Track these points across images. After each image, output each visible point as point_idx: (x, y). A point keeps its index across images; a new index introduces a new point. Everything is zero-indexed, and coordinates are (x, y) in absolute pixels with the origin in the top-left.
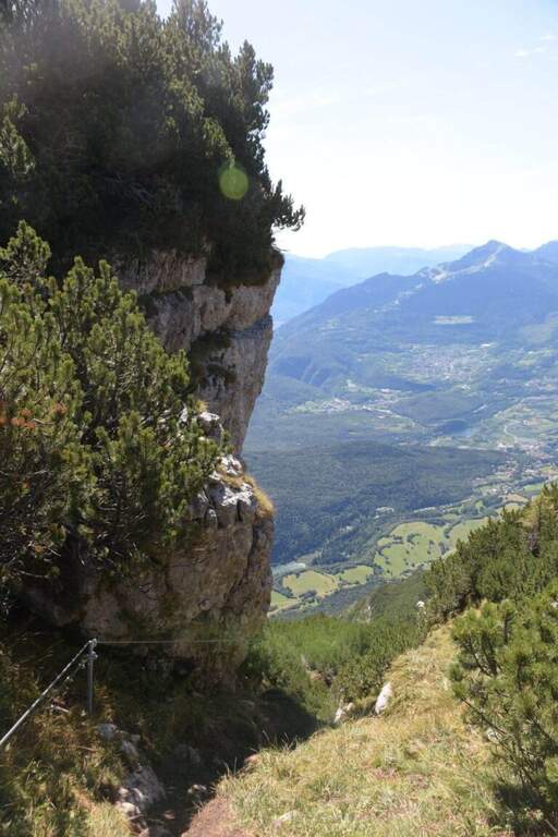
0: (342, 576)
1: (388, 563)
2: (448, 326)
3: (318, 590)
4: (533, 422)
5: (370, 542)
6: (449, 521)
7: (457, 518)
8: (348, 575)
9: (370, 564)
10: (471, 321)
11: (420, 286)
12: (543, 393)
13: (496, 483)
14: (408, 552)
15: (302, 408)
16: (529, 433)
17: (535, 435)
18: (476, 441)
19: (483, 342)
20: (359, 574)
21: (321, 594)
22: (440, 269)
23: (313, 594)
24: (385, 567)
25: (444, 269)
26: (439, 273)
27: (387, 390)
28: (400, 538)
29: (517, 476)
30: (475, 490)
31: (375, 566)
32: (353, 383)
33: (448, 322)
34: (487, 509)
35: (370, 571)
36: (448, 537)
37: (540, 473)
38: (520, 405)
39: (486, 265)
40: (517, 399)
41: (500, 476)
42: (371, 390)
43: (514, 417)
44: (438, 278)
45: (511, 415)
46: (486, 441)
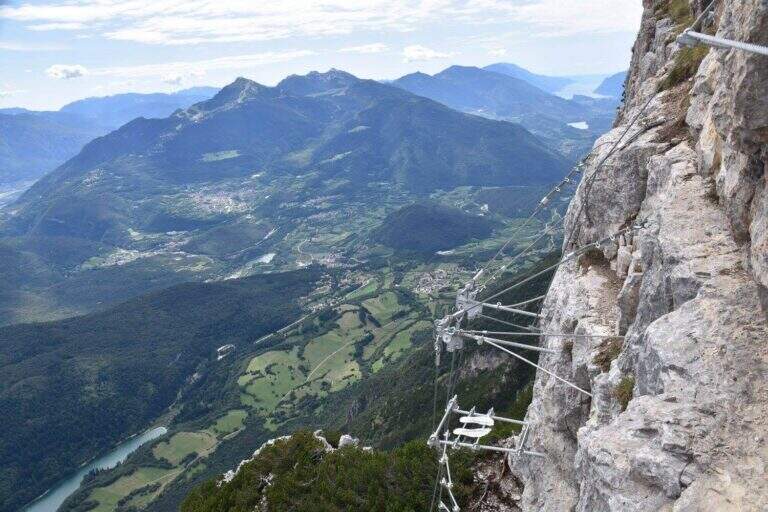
0: (217, 427)
1: (257, 401)
2: (218, 162)
3: (197, 451)
4: (321, 239)
5: (228, 385)
6: (297, 344)
7: (301, 338)
8: (223, 424)
9: (239, 407)
10: (237, 155)
11: (180, 126)
12: (321, 211)
13: (320, 298)
14: (272, 384)
15: (86, 266)
16: (321, 248)
17: (328, 250)
18: (277, 265)
19: (253, 173)
20: (233, 421)
21: (204, 453)
22: (196, 109)
23: (193, 456)
24: (257, 406)
25: (200, 108)
26: (196, 113)
27: (174, 232)
28: (258, 372)
29: (335, 288)
30: (304, 309)
31: (244, 407)
32: (135, 231)
33: (215, 159)
34: (326, 324)
35: (242, 414)
36: (303, 359)
37: (354, 281)
38: (303, 225)
39: (239, 101)
40: (299, 220)
41: (319, 291)
42: (156, 236)
43: (302, 236)
44: (195, 117)
45: (298, 236)
46: (286, 263)
